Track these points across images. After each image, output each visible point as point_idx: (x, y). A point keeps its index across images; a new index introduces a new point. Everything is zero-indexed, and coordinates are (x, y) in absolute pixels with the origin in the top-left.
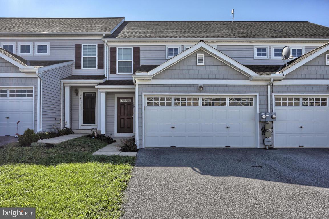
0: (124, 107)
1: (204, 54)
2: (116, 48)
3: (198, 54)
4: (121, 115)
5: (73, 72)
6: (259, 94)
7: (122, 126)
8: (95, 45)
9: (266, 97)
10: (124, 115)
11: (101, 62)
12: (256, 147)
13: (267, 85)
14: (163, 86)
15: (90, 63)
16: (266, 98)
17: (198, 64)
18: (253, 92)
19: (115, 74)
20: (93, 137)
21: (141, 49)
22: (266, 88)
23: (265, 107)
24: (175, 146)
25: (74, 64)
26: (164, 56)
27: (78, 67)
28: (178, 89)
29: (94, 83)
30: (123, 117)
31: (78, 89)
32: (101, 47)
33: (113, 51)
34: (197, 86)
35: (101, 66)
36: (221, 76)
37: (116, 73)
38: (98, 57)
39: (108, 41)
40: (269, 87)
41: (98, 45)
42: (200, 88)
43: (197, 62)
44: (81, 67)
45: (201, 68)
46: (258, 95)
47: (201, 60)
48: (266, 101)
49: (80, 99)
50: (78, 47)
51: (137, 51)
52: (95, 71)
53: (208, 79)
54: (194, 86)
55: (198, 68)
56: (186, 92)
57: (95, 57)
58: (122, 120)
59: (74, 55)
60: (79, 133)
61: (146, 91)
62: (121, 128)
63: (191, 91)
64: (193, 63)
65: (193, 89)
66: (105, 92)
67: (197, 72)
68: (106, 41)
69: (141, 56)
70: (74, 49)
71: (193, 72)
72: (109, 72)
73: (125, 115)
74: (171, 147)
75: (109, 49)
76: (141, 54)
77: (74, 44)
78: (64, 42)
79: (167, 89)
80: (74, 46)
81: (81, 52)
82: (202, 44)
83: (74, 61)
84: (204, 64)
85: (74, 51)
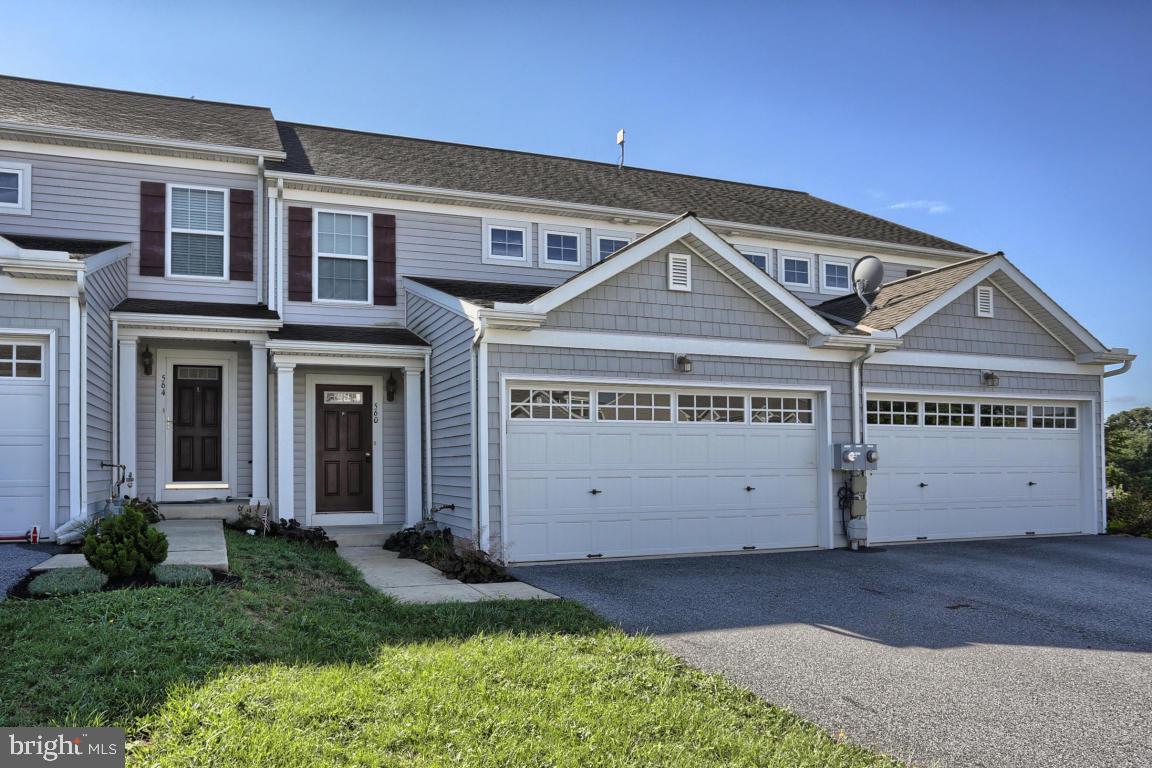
0: (338, 419)
1: (688, 258)
2: (309, 211)
3: (672, 256)
4: (328, 449)
5: (131, 286)
6: (832, 389)
7: (332, 489)
8: (222, 193)
9: (847, 397)
10: (337, 449)
11: (245, 255)
12: (823, 545)
13: (851, 365)
14: (567, 352)
15: (197, 254)
16: (848, 402)
17: (672, 287)
18: (818, 381)
19: (308, 304)
20: (252, 532)
21: (398, 222)
22: (846, 372)
23: (845, 426)
24: (600, 555)
25: (136, 255)
26: (477, 253)
27: (152, 265)
28: (614, 364)
29: (246, 332)
30: (334, 456)
31: (151, 350)
32: (242, 202)
33: (299, 220)
34: (669, 357)
35: (242, 270)
36: (735, 331)
37: (309, 299)
38: (232, 237)
39: (288, 185)
40: (856, 370)
41: (233, 192)
42: (681, 363)
43: (671, 281)
44: (162, 267)
45: (681, 300)
46: (827, 389)
47: (682, 277)
48: (847, 411)
49: (159, 390)
50: (152, 196)
51: (385, 226)
52: (221, 287)
53: (701, 336)
54: (661, 357)
55: (672, 299)
56: (639, 374)
57: (222, 237)
58: (332, 468)
59: (137, 222)
60: (179, 519)
61: (512, 369)
62: (328, 494)
63: (649, 374)
64: (657, 282)
65: (656, 366)
66: (295, 366)
67: (667, 314)
68: (280, 183)
69: (399, 247)
70: (137, 198)
71: (656, 312)
72: (287, 295)
73: (343, 449)
74: (589, 556)
75: (287, 213)
76: (399, 239)
77: (137, 182)
78: (94, 169)
79: (581, 362)
80: (137, 189)
81: (163, 215)
82: (690, 226)
83: (137, 246)
84: (688, 288)
85: (137, 206)
